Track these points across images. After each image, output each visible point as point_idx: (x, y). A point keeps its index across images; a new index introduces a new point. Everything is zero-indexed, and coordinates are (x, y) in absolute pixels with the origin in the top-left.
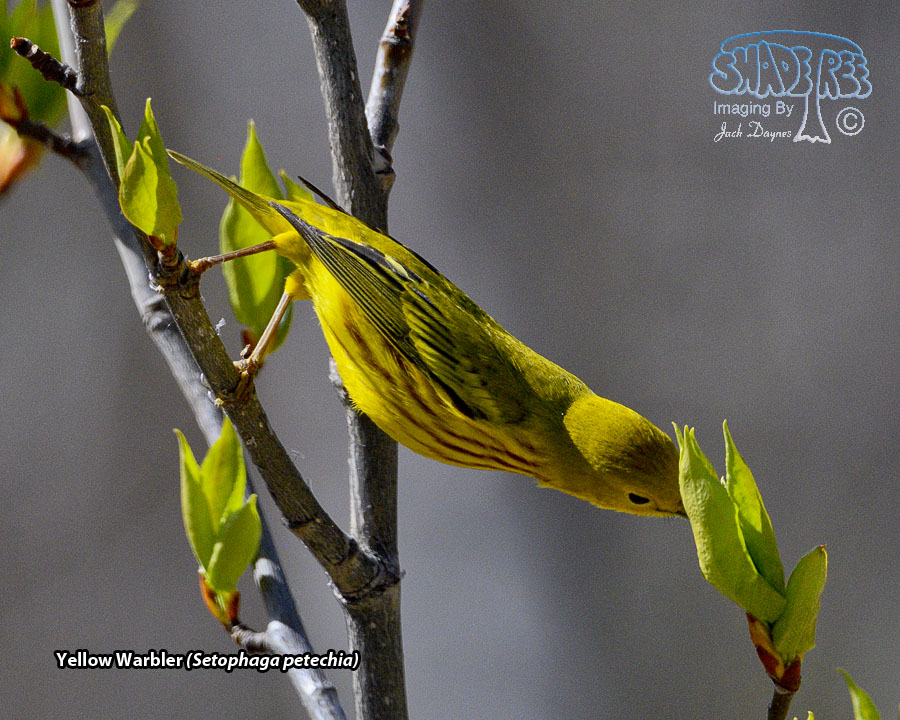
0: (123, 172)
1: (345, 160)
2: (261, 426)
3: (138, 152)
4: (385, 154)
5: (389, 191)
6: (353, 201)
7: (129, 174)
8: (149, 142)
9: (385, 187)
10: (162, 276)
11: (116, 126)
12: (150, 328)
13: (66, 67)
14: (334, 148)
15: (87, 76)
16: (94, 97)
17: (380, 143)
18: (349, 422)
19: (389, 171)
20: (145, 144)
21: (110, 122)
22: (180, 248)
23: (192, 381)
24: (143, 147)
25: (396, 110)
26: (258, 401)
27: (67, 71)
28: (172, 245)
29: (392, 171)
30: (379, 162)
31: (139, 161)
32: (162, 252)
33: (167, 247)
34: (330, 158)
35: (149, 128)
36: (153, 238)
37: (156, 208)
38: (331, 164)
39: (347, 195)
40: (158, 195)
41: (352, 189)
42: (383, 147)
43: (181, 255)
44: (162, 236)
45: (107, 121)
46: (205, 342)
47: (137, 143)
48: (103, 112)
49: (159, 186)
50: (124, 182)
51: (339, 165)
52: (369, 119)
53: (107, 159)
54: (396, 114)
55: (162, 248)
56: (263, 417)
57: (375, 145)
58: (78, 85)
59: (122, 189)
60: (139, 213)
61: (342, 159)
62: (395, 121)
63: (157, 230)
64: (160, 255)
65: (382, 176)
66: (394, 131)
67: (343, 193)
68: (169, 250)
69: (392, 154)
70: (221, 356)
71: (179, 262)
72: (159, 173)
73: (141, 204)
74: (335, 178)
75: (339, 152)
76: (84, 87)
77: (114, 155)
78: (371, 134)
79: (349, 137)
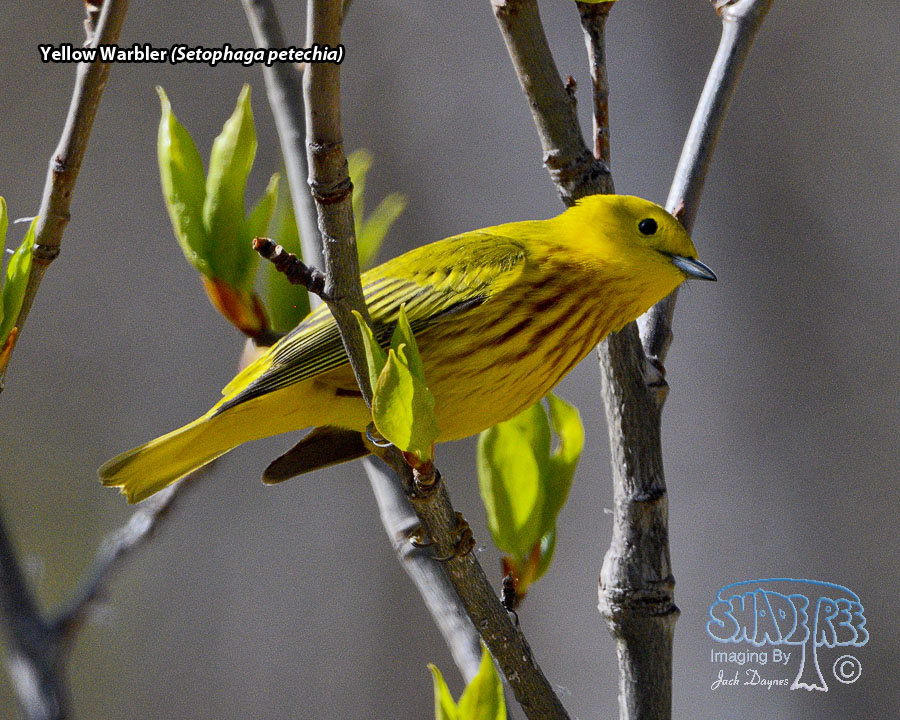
0: (375, 384)
1: (614, 372)
2: (525, 660)
3: (392, 362)
4: (658, 365)
5: (661, 406)
6: (623, 417)
7: (382, 385)
8: (404, 349)
9: (658, 401)
10: (417, 496)
11: (368, 334)
12: (401, 555)
13: (312, 270)
14: (602, 358)
15: (335, 279)
16: (343, 302)
17: (653, 352)
18: (620, 656)
19: (662, 383)
20: (400, 352)
21: (362, 328)
22: (438, 466)
23: (447, 613)
24: (397, 356)
25: (670, 318)
26: (521, 633)
27: (314, 274)
28: (429, 461)
29: (666, 384)
30: (651, 374)
31: (394, 370)
32: (418, 470)
33: (423, 465)
34: (599, 370)
35: (403, 335)
36: (408, 455)
37: (412, 421)
38: (599, 376)
39: (617, 410)
40: (413, 409)
41: (623, 402)
42: (656, 357)
43: (438, 473)
44: (418, 452)
45: (358, 328)
46: (464, 568)
47: (391, 351)
48: (354, 317)
49: (415, 397)
50: (377, 394)
51: (609, 378)
52: (640, 328)
53: (357, 369)
54: (670, 323)
55: (418, 465)
56: (527, 650)
57: (647, 355)
58: (326, 289)
59: (375, 401)
60: (393, 428)
61: (612, 371)
62: (668, 330)
63: (412, 445)
64: (415, 473)
65: (654, 389)
66: (667, 341)
67: (612, 407)
68: (426, 468)
69: (665, 365)
70: (481, 583)
71: (437, 481)
72: (414, 383)
73: (395, 417)
74: (604, 391)
75: (608, 363)
76: (333, 291)
77: (367, 365)
78: (643, 344)
79: (620, 347)
